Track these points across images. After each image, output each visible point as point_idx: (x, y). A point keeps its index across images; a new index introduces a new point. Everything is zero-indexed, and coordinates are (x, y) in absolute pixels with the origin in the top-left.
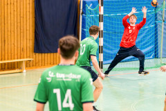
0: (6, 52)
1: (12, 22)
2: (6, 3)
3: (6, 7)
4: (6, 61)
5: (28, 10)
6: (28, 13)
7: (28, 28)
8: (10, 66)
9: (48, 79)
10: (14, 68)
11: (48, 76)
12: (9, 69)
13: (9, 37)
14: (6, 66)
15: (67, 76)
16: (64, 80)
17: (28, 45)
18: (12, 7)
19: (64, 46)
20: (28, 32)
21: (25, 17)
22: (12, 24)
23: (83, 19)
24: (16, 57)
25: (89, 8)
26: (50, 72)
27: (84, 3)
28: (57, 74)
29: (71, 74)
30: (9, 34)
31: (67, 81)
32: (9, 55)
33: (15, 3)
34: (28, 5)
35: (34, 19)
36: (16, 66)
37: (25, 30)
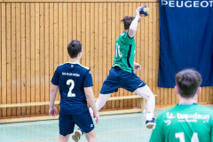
4: (122, 98)
5: (150, 32)
6: (150, 35)
7: (150, 55)
8: (126, 104)
9: (166, 122)
10: (131, 107)
11: (166, 119)
12: (124, 107)
14: (121, 104)
15: (191, 116)
17: (150, 77)
19: (184, 82)
20: (150, 59)
21: (146, 39)
26: (168, 114)
28: (178, 114)
31: (192, 123)
34: (151, 25)
35: (158, 43)
36: (134, 105)
37: (146, 57)
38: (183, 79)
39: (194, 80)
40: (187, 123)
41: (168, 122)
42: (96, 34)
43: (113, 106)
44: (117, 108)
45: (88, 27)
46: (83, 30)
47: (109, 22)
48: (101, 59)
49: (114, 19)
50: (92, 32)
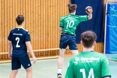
0: (49, 42)
1: (54, 20)
2: (49, 6)
3: (49, 9)
4: (49, 50)
5: (66, 11)
8: (52, 53)
9: (75, 62)
10: (55, 55)
11: (75, 61)
12: (51, 55)
13: (52, 31)
14: (49, 53)
15: (89, 59)
16: (87, 62)
18: (54, 9)
19: (86, 39)
22: (54, 22)
23: (108, 18)
24: (56, 46)
25: (112, 9)
26: (76, 58)
27: (109, 6)
28: (82, 58)
29: (92, 58)
30: (52, 29)
32: (52, 44)
33: (56, 6)
36: (56, 53)
38: (85, 36)
39: (92, 37)
40: (87, 63)
41: (76, 63)
42: (35, 13)
43: (44, 54)
44: (47, 55)
45: (29, 9)
46: (27, 11)
47: (42, 6)
48: (37, 27)
49: (44, 4)
50: (32, 12)
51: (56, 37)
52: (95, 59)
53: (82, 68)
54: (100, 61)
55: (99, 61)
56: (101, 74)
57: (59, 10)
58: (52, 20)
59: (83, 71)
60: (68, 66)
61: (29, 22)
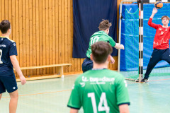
0: (44, 57)
1: (51, 27)
2: (44, 8)
3: (44, 12)
4: (44, 67)
5: (66, 15)
6: (66, 18)
7: (66, 33)
8: (48, 72)
9: (81, 84)
10: (52, 74)
11: (81, 81)
12: (47, 74)
13: (47, 42)
14: (44, 71)
15: (100, 79)
16: (98, 83)
17: (66, 50)
18: (50, 12)
19: (97, 51)
20: (66, 36)
21: (63, 21)
22: (51, 29)
23: (123, 24)
24: (54, 62)
25: (129, 12)
26: (83, 77)
27: (124, 7)
28: (91, 78)
29: (105, 78)
30: (47, 38)
32: (48, 60)
33: (53, 8)
34: (66, 10)
35: (72, 24)
36: (54, 71)
37: (63, 35)
38: (96, 48)
40: (97, 85)
41: (83, 84)
42: (24, 18)
43: (38, 73)
44: (41, 74)
45: (17, 12)
46: (13, 15)
47: (34, 9)
48: (28, 37)
49: (37, 5)
50: (20, 16)
51: (54, 49)
52: (108, 80)
53: (91, 92)
54: (115, 83)
55: (113, 83)
56: (116, 101)
57: (57, 14)
58: (47, 26)
59: (92, 95)
60: (73, 88)
61: (17, 30)
